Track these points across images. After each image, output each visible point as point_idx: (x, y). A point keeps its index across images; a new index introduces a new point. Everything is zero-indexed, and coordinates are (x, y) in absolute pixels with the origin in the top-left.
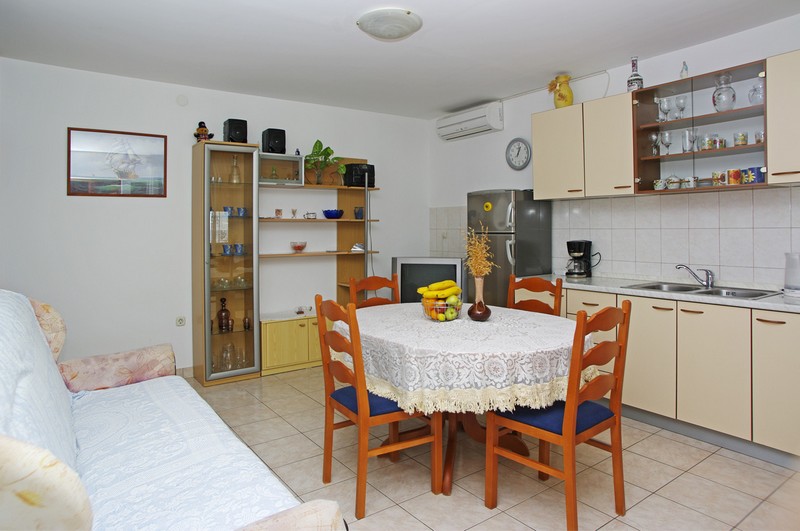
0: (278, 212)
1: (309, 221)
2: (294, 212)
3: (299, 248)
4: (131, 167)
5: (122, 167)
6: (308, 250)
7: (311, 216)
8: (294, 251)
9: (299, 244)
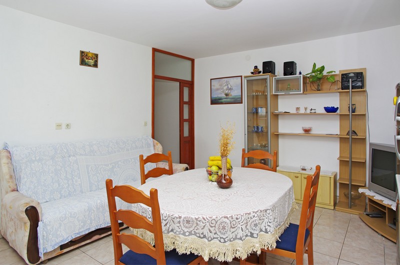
0: (298, 109)
1: (313, 114)
2: (306, 109)
3: (307, 131)
4: (230, 91)
5: (227, 92)
6: (313, 132)
7: (313, 111)
8: (303, 132)
9: (307, 128)
